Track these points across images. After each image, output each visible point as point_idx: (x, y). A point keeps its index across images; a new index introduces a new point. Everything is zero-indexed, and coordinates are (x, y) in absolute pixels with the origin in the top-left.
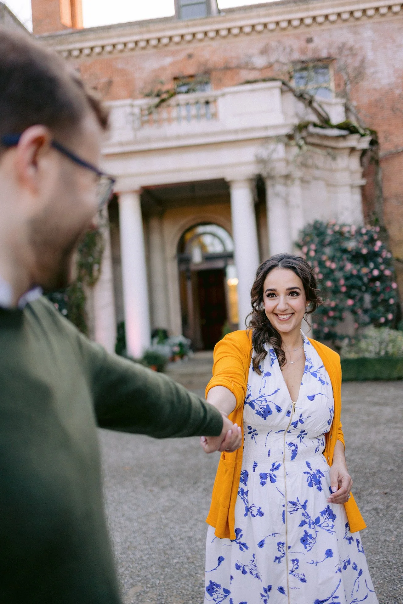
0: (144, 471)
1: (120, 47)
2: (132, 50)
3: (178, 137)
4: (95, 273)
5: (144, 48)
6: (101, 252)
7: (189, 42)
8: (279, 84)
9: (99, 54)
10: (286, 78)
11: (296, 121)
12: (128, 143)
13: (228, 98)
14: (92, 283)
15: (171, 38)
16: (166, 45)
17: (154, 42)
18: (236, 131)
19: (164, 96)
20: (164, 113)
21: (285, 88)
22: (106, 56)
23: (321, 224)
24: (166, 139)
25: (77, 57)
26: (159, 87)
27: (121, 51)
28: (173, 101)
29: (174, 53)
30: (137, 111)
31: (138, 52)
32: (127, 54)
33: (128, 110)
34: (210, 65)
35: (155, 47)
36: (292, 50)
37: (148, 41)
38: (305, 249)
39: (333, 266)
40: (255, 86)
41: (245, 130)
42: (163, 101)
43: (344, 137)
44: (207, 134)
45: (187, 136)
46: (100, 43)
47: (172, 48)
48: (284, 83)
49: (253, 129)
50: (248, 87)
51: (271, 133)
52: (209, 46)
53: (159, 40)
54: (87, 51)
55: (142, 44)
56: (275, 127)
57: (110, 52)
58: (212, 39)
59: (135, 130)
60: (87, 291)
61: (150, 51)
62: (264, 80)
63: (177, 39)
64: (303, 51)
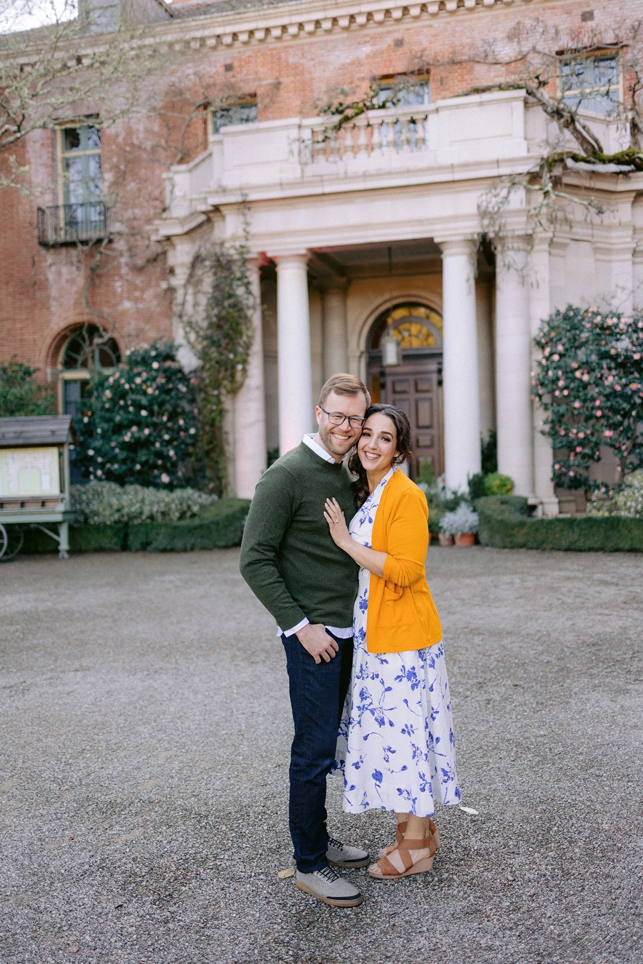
0: (240, 645)
1: (293, 30)
2: (311, 34)
3: (365, 176)
4: (239, 376)
5: (328, 32)
6: (248, 346)
7: (398, 20)
8: (523, 93)
9: (261, 41)
10: (534, 84)
11: (545, 152)
12: (292, 184)
13: (443, 114)
14: (234, 392)
15: (370, 15)
16: (362, 26)
17: (344, 22)
18: (452, 167)
19: (349, 112)
20: (347, 138)
21: (531, 100)
22: (271, 44)
23: (577, 311)
24: (347, 178)
25: (229, 46)
26: (341, 99)
27: (295, 36)
28: (361, 121)
29: (374, 39)
30: (307, 134)
31: (320, 37)
32: (304, 40)
33: (294, 134)
34: (429, 57)
35: (346, 29)
36: (557, 33)
37: (335, 20)
38: (547, 351)
39: (586, 378)
40: (486, 96)
41: (466, 166)
42: (347, 119)
43: (625, 174)
44: (408, 172)
45: (379, 175)
46: (263, 24)
47: (372, 30)
48: (529, 93)
49: (478, 164)
50: (476, 98)
51: (504, 170)
52: (430, 26)
53: (352, 18)
54: (243, 37)
55: (327, 25)
56: (511, 161)
57: (279, 39)
58: (434, 15)
59: (303, 164)
60: (227, 403)
61: (339, 36)
62: (500, 88)
63: (379, 17)
64: (575, 34)
